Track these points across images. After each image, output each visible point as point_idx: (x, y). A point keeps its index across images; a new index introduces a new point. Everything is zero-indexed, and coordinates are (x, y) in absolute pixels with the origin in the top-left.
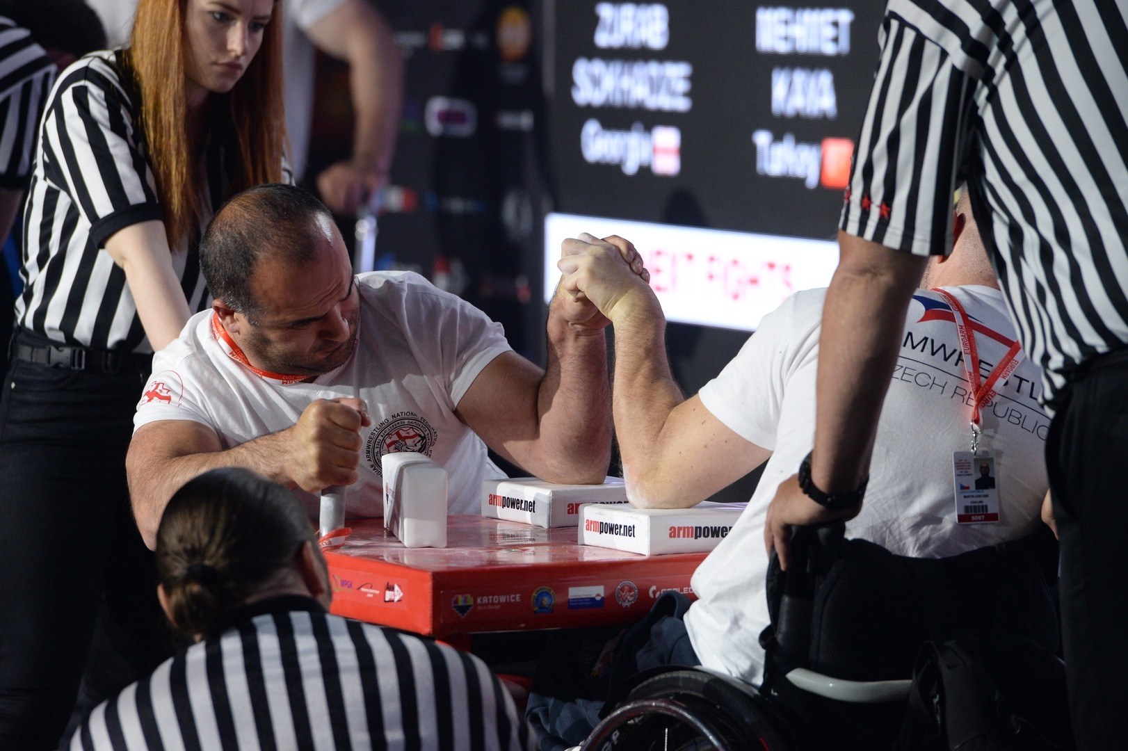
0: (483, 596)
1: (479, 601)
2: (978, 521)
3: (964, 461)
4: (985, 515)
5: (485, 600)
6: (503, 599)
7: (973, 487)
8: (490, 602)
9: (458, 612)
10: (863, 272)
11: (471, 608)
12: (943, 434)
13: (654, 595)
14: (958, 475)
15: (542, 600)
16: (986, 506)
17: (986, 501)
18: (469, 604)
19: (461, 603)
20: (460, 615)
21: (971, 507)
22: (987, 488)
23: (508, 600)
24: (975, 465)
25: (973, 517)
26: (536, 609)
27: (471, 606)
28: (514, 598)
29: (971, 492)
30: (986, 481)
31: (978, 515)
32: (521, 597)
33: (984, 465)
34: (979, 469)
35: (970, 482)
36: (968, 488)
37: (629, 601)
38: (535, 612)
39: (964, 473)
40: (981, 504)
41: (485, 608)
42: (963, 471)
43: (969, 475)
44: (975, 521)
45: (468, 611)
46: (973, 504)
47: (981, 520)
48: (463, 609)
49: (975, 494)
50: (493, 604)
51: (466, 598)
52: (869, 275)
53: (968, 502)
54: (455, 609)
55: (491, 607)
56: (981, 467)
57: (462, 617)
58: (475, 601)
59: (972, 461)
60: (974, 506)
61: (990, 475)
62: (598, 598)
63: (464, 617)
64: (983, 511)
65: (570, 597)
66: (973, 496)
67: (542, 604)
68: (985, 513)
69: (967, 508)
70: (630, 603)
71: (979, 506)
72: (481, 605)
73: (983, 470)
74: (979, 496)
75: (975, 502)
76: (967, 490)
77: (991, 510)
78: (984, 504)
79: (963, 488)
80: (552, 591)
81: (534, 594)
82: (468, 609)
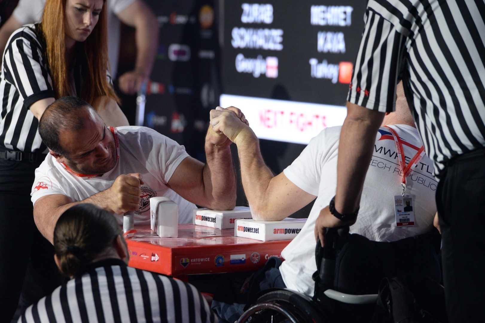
0: (193, 259)
1: (192, 260)
2: (405, 225)
3: (399, 200)
4: (408, 223)
5: (194, 260)
6: (202, 260)
7: (403, 210)
8: (197, 261)
9: (183, 265)
10: (357, 119)
11: (188, 264)
12: (390, 188)
13: (267, 258)
14: (397, 206)
15: (219, 260)
16: (409, 219)
17: (409, 217)
18: (187, 262)
19: (184, 262)
20: (184, 267)
21: (402, 219)
22: (409, 211)
23: (204, 260)
24: (404, 201)
25: (403, 224)
26: (216, 264)
27: (188, 263)
28: (207, 260)
29: (402, 213)
30: (408, 208)
31: (405, 223)
32: (210, 259)
33: (408, 201)
34: (405, 203)
35: (402, 209)
36: (401, 211)
37: (256, 261)
38: (216, 266)
39: (399, 205)
40: (406, 218)
41: (194, 264)
42: (399, 204)
43: (401, 205)
44: (404, 225)
45: (187, 265)
46: (403, 218)
47: (407, 225)
48: (185, 264)
49: (404, 214)
50: (198, 262)
51: (186, 259)
52: (360, 121)
53: (401, 217)
54: (181, 264)
55: (197, 263)
56: (407, 202)
57: (184, 268)
58: (190, 261)
59: (402, 200)
60: (404, 219)
61: (410, 205)
62: (243, 260)
63: (185, 268)
64: (407, 221)
65: (231, 259)
66: (403, 215)
67: (219, 262)
68: (408, 222)
69: (400, 220)
70: (257, 262)
71: (406, 219)
72: (193, 262)
73: (407, 203)
74: (406, 215)
75: (404, 217)
76: (400, 212)
77: (411, 221)
78: (408, 218)
79: (398, 211)
80: (223, 257)
81: (215, 258)
82: (187, 264)
